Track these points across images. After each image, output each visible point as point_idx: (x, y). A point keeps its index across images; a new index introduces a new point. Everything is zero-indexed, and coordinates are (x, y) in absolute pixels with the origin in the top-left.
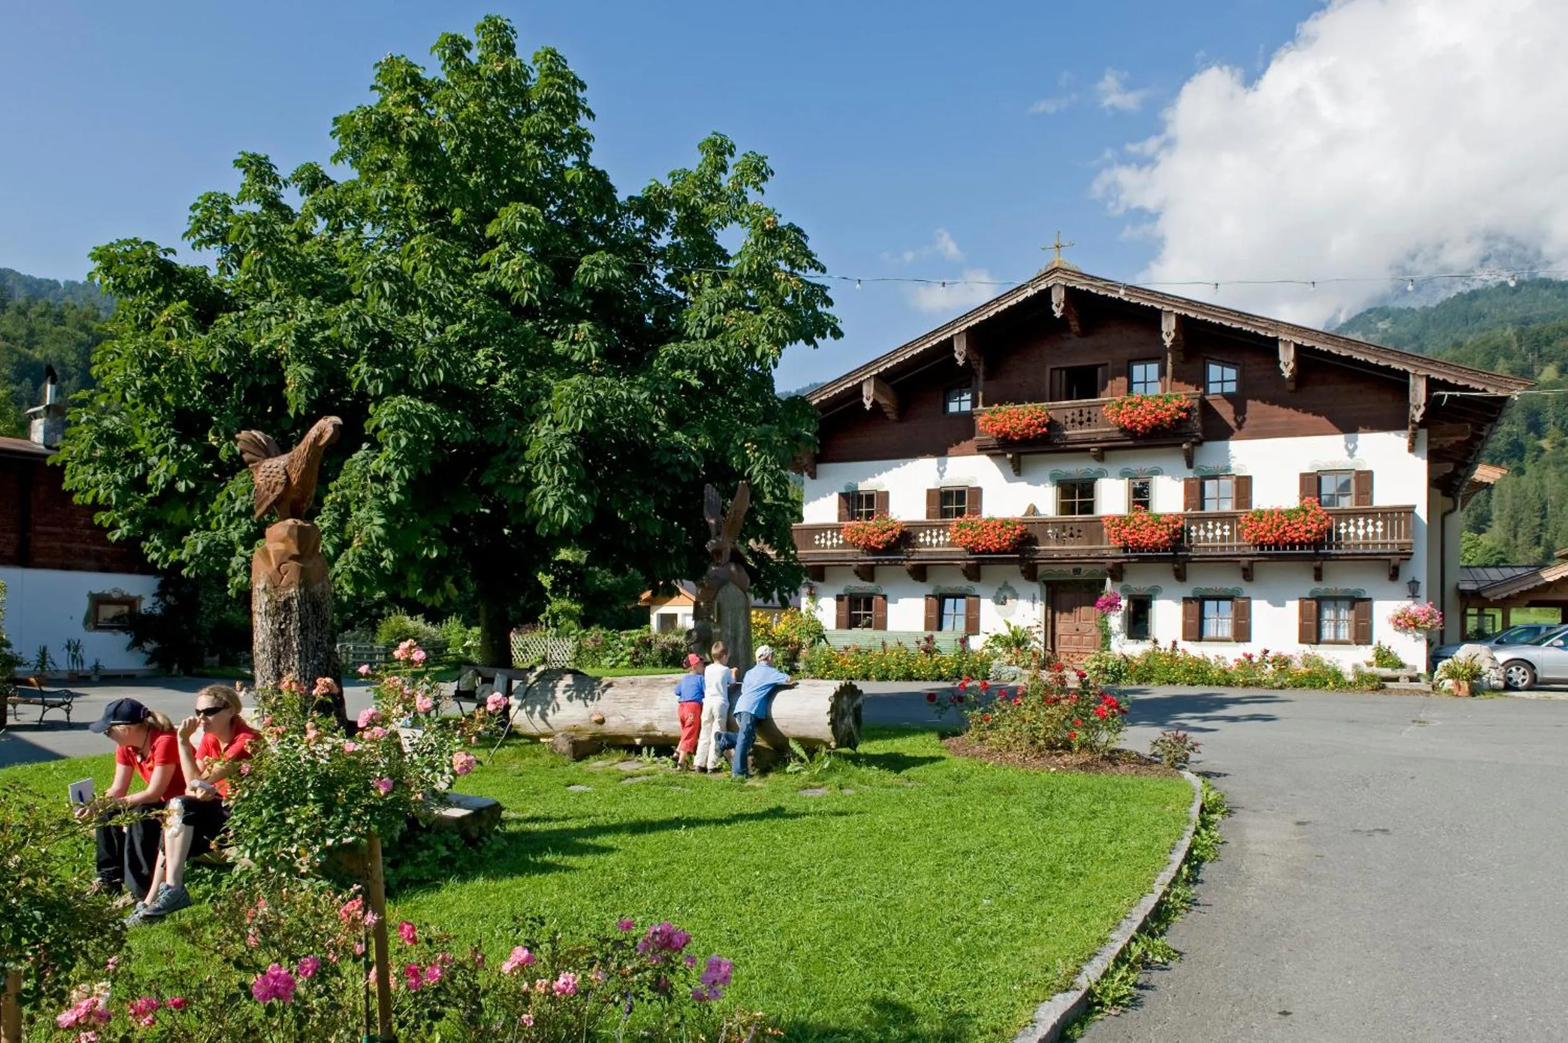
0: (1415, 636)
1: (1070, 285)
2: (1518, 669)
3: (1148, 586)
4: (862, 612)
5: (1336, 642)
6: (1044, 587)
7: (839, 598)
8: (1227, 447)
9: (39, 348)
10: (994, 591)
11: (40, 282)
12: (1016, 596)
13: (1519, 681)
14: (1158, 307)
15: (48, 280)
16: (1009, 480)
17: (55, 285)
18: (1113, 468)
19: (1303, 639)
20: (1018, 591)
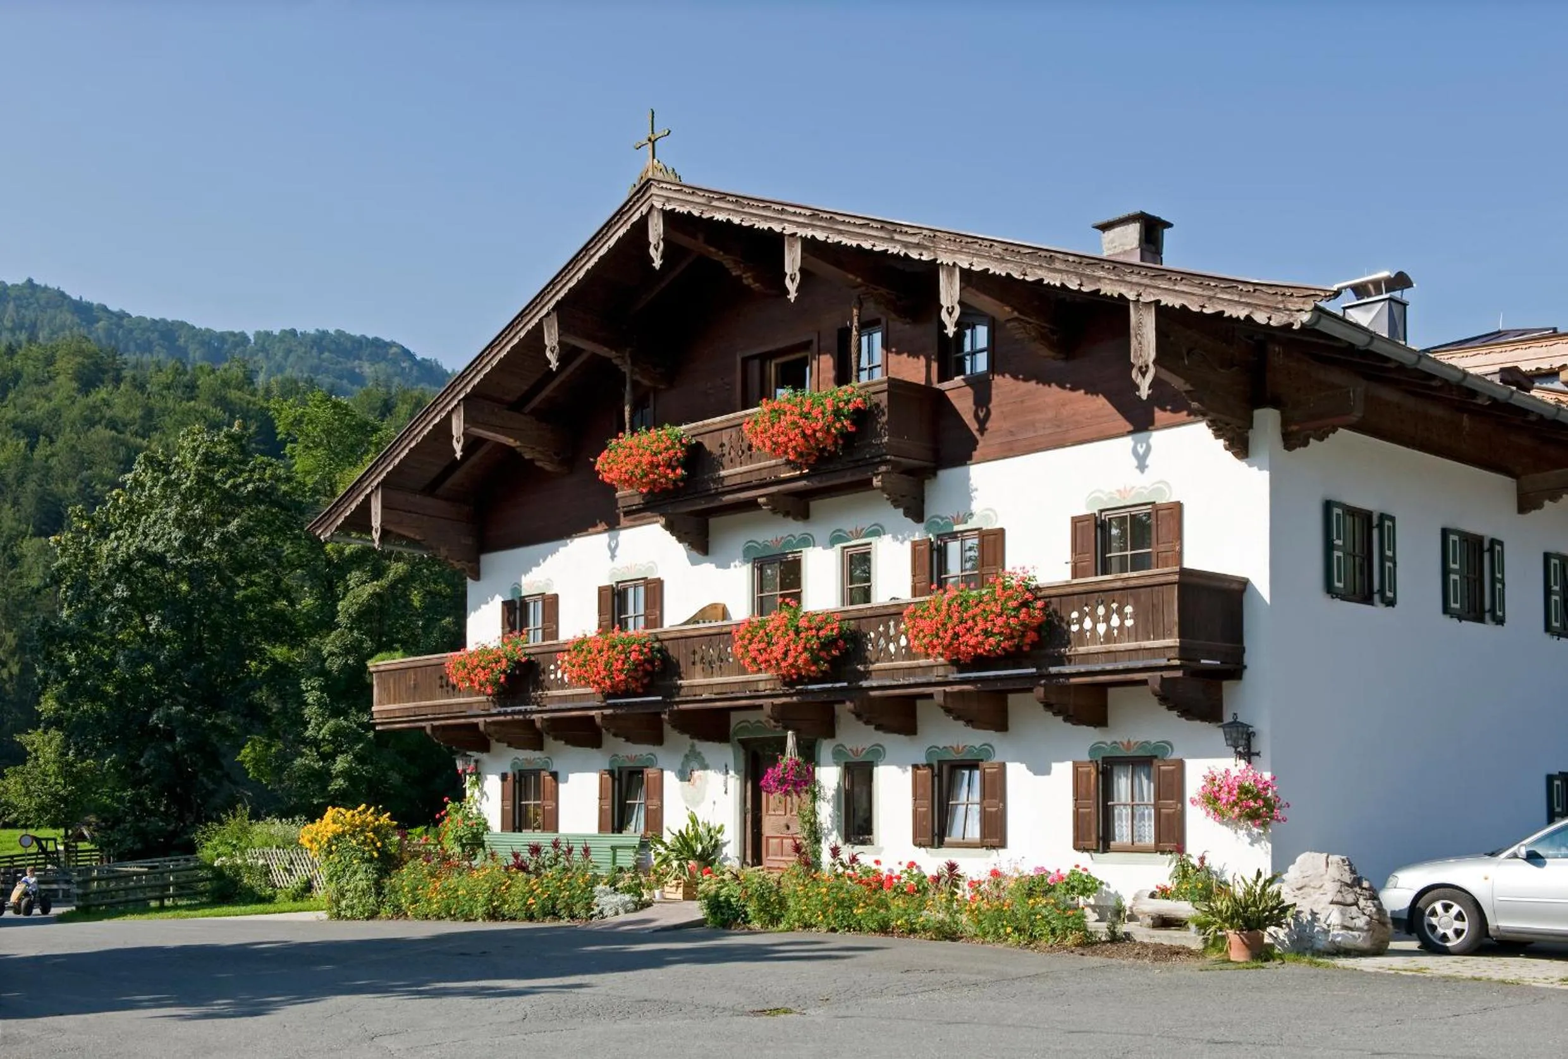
0: (1250, 835)
1: (668, 207)
2: (1447, 908)
3: (868, 745)
4: (532, 802)
5: (1133, 849)
6: (741, 752)
7: (504, 777)
8: (968, 473)
9: (156, 435)
10: (679, 761)
11: (222, 337)
12: (705, 767)
13: (1450, 933)
14: (777, 228)
15: (233, 334)
16: (694, 563)
17: (243, 338)
18: (819, 529)
19: (1080, 844)
20: (707, 761)
